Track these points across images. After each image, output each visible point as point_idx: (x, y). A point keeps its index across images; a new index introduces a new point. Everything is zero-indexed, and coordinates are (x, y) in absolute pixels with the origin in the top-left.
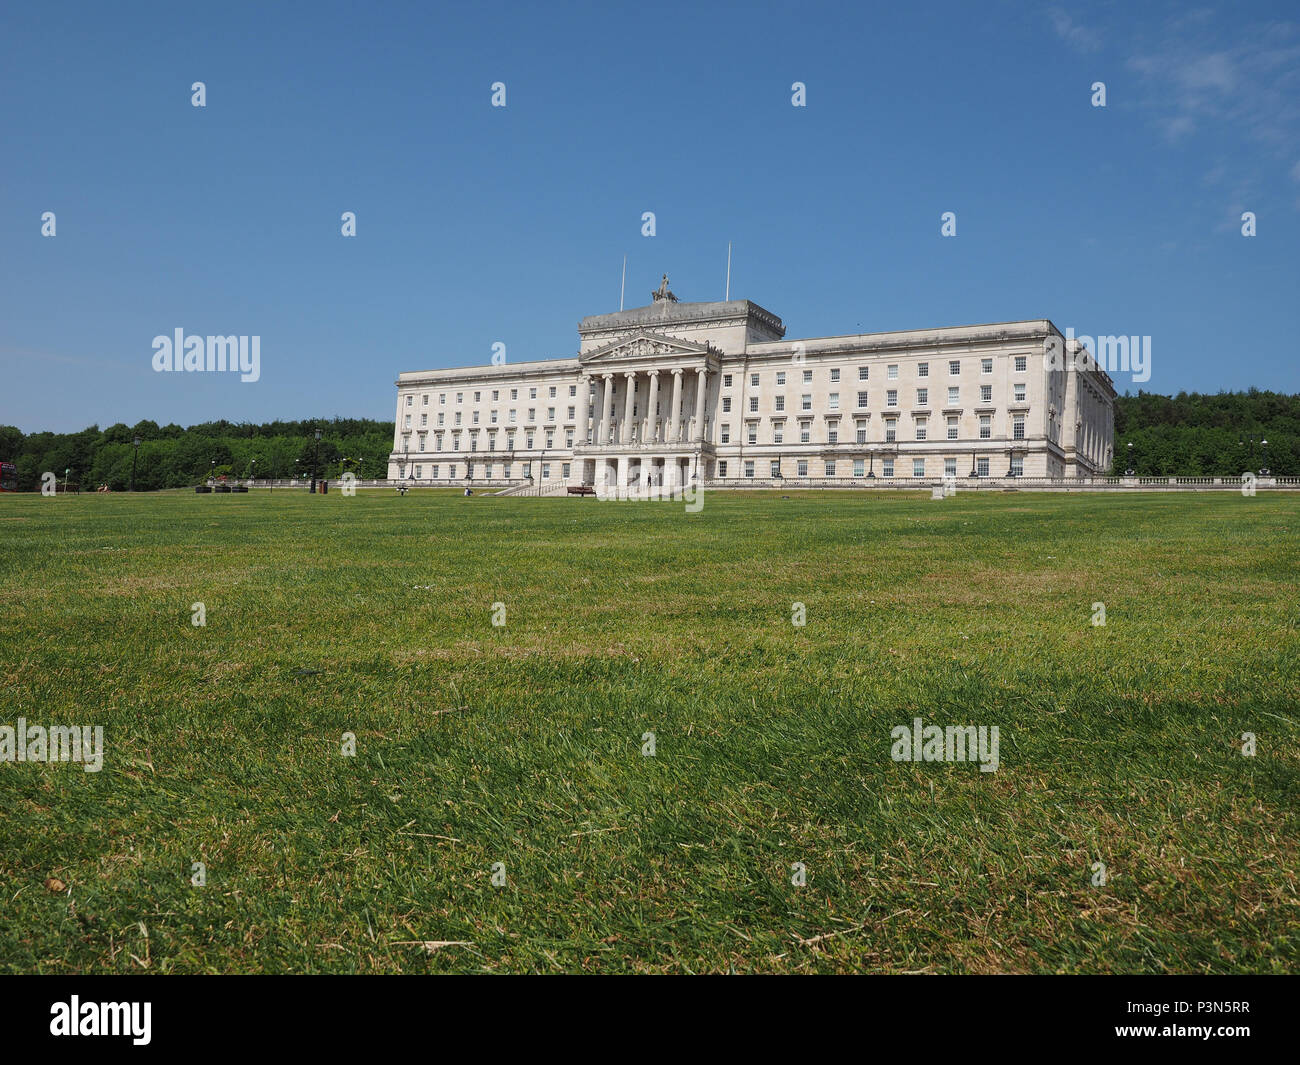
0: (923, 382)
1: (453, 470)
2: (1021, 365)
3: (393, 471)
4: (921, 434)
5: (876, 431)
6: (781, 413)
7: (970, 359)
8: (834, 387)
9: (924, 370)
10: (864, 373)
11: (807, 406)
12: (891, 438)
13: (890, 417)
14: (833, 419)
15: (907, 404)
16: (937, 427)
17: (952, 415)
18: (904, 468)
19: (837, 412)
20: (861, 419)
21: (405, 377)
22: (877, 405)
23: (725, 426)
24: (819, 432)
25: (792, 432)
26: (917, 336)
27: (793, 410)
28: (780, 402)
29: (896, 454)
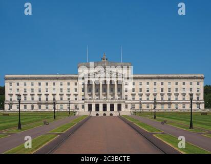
0: (177, 87)
1: (32, 107)
2: (198, 84)
3: (7, 107)
4: (177, 99)
5: (166, 98)
6: (141, 93)
7: (187, 82)
8: (155, 87)
9: (177, 84)
10: (162, 84)
11: (148, 91)
12: (169, 99)
13: (169, 95)
14: (155, 95)
15: (173, 92)
16: (180, 97)
17: (184, 95)
18: (173, 107)
19: (156, 93)
20: (162, 95)
21: (7, 76)
22: (166, 92)
23: (126, 96)
24: (152, 98)
25: (144, 98)
26: (175, 76)
27: (144, 92)
28: (141, 90)
29: (171, 103)
